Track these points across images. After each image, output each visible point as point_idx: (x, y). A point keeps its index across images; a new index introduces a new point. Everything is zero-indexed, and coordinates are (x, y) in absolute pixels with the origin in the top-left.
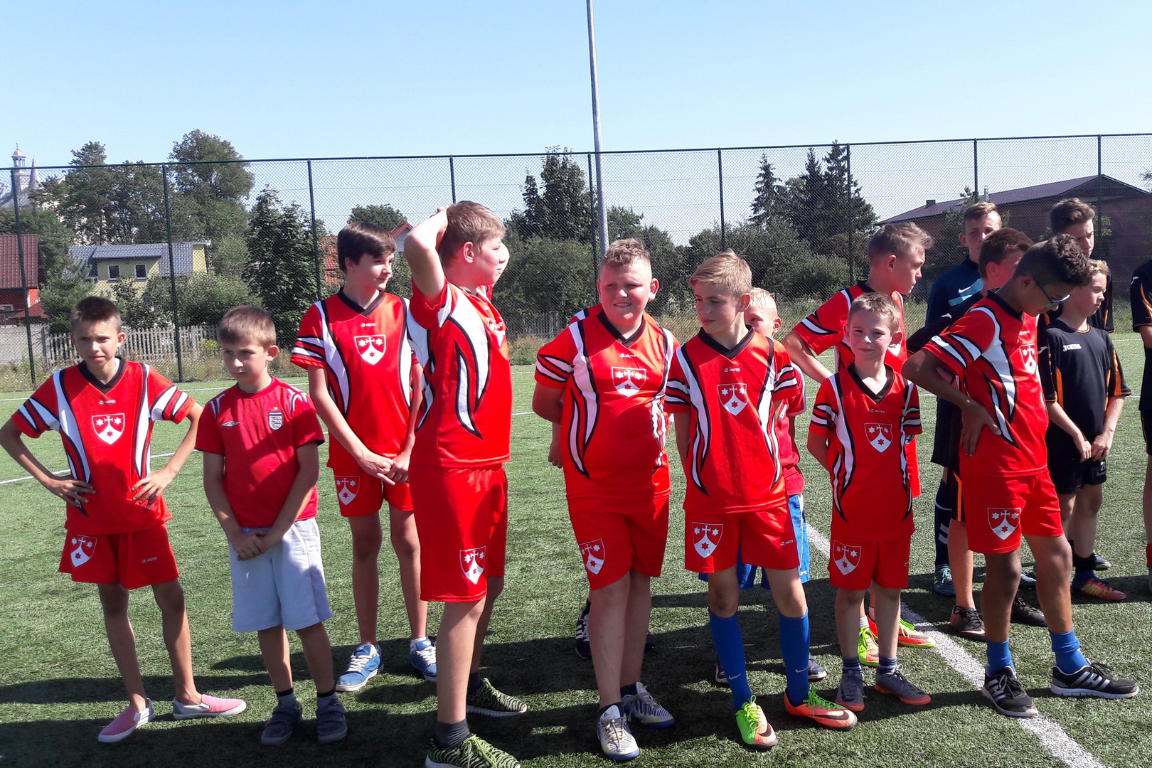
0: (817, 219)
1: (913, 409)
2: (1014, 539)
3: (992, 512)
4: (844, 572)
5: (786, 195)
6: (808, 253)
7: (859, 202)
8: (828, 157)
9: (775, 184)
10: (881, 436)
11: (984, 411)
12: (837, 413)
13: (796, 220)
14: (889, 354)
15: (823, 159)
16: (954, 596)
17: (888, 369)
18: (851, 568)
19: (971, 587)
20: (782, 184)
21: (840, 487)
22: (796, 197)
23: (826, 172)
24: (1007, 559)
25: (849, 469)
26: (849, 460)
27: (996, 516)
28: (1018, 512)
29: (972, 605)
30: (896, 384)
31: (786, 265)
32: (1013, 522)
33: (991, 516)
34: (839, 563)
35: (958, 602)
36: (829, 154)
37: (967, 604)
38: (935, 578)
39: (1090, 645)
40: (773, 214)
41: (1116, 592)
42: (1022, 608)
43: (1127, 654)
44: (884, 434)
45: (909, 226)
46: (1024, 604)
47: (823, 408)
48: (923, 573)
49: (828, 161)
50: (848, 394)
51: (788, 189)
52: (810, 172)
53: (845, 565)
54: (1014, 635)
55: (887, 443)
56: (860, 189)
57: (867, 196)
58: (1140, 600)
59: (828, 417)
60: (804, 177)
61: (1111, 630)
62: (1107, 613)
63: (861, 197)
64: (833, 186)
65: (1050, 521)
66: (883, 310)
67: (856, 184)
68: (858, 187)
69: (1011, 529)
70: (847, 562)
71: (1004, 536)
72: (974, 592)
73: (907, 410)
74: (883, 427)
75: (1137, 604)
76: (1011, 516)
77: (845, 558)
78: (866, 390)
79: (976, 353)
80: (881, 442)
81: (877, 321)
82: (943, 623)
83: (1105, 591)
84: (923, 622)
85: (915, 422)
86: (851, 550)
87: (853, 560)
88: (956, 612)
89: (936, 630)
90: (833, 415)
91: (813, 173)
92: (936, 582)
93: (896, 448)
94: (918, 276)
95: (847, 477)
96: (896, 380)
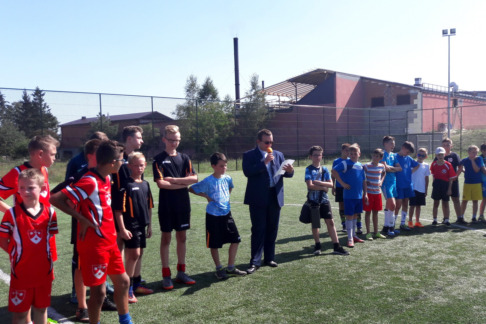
0: (29, 122)
1: (54, 222)
2: (104, 278)
3: (94, 267)
4: (16, 304)
5: (12, 109)
6: (24, 137)
7: (49, 116)
8: (34, 94)
9: (5, 104)
10: (36, 236)
11: (88, 221)
12: (13, 225)
13: (17, 121)
14: (41, 197)
15: (31, 95)
16: (77, 303)
17: (41, 205)
18: (20, 301)
19: (85, 298)
20: (10, 104)
21: (15, 262)
22: (17, 111)
23: (33, 101)
24: (100, 287)
25: (19, 253)
26: (19, 249)
27: (96, 269)
28: (105, 265)
29: (86, 306)
30: (45, 211)
31: (12, 143)
32: (103, 270)
33: (94, 269)
34: (13, 300)
35: (80, 306)
36: (34, 93)
37: (83, 306)
38: (72, 295)
39: (137, 316)
40: (5, 118)
41: (149, 290)
42: (108, 304)
43: (152, 317)
44: (38, 235)
45: (48, 137)
46: (110, 302)
47: (6, 224)
48: (66, 293)
49: (34, 96)
50: (19, 216)
51: (13, 107)
52: (24, 100)
53: (16, 300)
54: (105, 317)
55: (39, 239)
56: (50, 110)
57: (54, 113)
58: (159, 292)
59: (8, 228)
60: (21, 102)
61: (146, 307)
62: (145, 300)
63: (51, 113)
64: (37, 107)
65: (119, 267)
66: (33, 177)
67: (48, 107)
68: (49, 109)
69: (103, 273)
70: (18, 299)
71: (99, 277)
72: (86, 300)
73: (51, 223)
74: (38, 231)
75: (158, 294)
76: (102, 268)
77: (16, 297)
78: (29, 214)
79: (85, 196)
80: (36, 239)
81: (31, 183)
82: (72, 317)
83: (145, 290)
84: (63, 318)
85: (55, 228)
86: (20, 292)
87: (20, 298)
88: (78, 311)
89: (69, 321)
90: (12, 227)
91: (26, 100)
92: (72, 297)
93: (44, 241)
94: (54, 159)
95: (18, 257)
96: (45, 209)
